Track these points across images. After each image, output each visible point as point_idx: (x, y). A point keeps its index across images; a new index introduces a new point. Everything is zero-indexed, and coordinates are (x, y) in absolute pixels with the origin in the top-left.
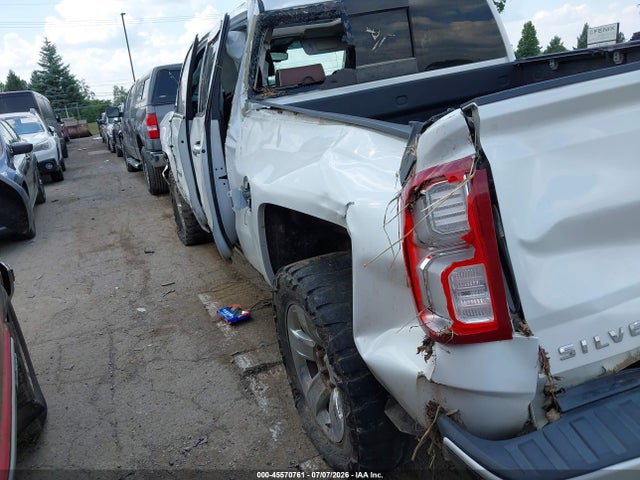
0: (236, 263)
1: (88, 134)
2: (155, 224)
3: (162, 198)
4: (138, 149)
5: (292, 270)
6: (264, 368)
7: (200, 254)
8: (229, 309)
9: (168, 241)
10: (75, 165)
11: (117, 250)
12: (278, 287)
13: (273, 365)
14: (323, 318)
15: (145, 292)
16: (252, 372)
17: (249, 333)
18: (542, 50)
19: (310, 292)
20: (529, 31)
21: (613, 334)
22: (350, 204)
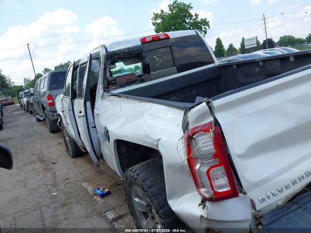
0: (102, 168)
1: (13, 103)
2: (54, 148)
3: (56, 134)
4: (42, 111)
5: (134, 170)
6: (121, 217)
7: (80, 162)
8: (98, 189)
9: (62, 157)
10: (8, 120)
11: (37, 164)
12: (127, 178)
13: (124, 215)
14: (152, 193)
15: (55, 185)
16: (115, 220)
17: (111, 201)
18: (226, 50)
19: (144, 181)
20: (219, 42)
21: (279, 189)
22: (159, 139)
